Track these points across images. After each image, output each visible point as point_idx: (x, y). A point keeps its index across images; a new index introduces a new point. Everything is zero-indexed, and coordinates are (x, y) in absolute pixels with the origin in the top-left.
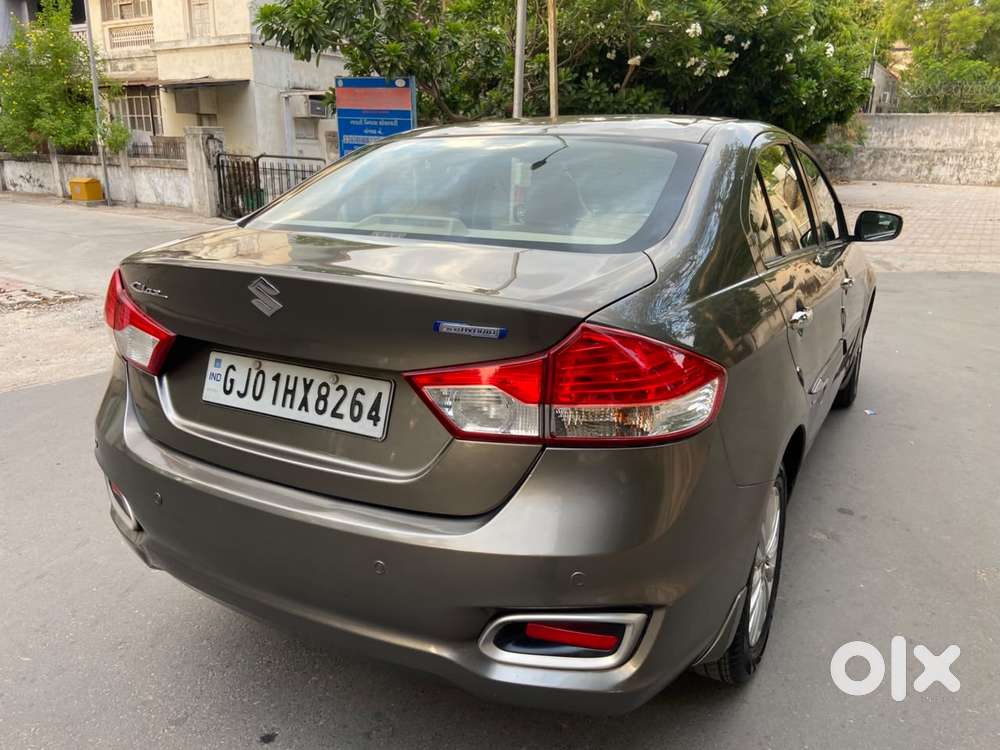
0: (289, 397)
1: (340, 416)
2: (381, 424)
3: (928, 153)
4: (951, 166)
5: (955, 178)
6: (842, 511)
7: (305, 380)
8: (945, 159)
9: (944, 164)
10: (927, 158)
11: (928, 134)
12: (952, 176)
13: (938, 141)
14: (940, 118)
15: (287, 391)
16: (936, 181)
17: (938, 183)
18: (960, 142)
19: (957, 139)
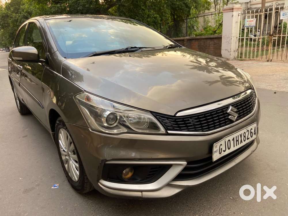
6: (26, 136)
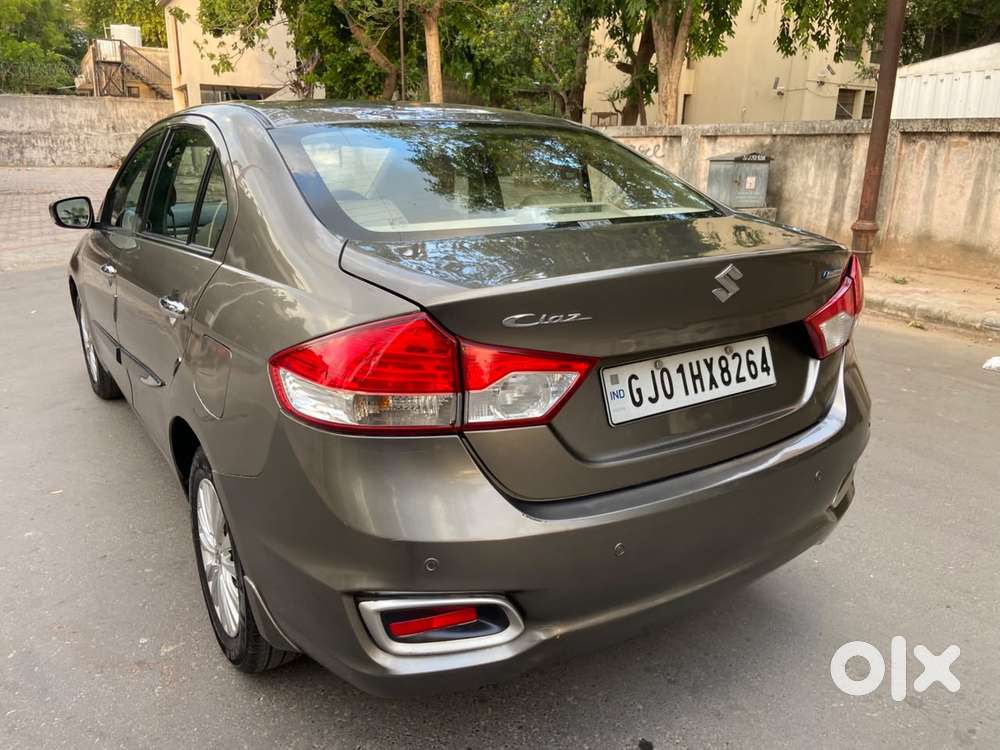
0: (698, 382)
1: (743, 379)
2: (772, 371)
3: (13, 136)
4: (42, 148)
5: (49, 160)
7: (705, 361)
8: (33, 141)
9: (34, 146)
10: (15, 140)
11: (8, 116)
12: (46, 158)
13: (20, 122)
14: (15, 99)
15: (694, 378)
16: (31, 163)
17: (34, 166)
18: (42, 124)
19: (39, 121)
